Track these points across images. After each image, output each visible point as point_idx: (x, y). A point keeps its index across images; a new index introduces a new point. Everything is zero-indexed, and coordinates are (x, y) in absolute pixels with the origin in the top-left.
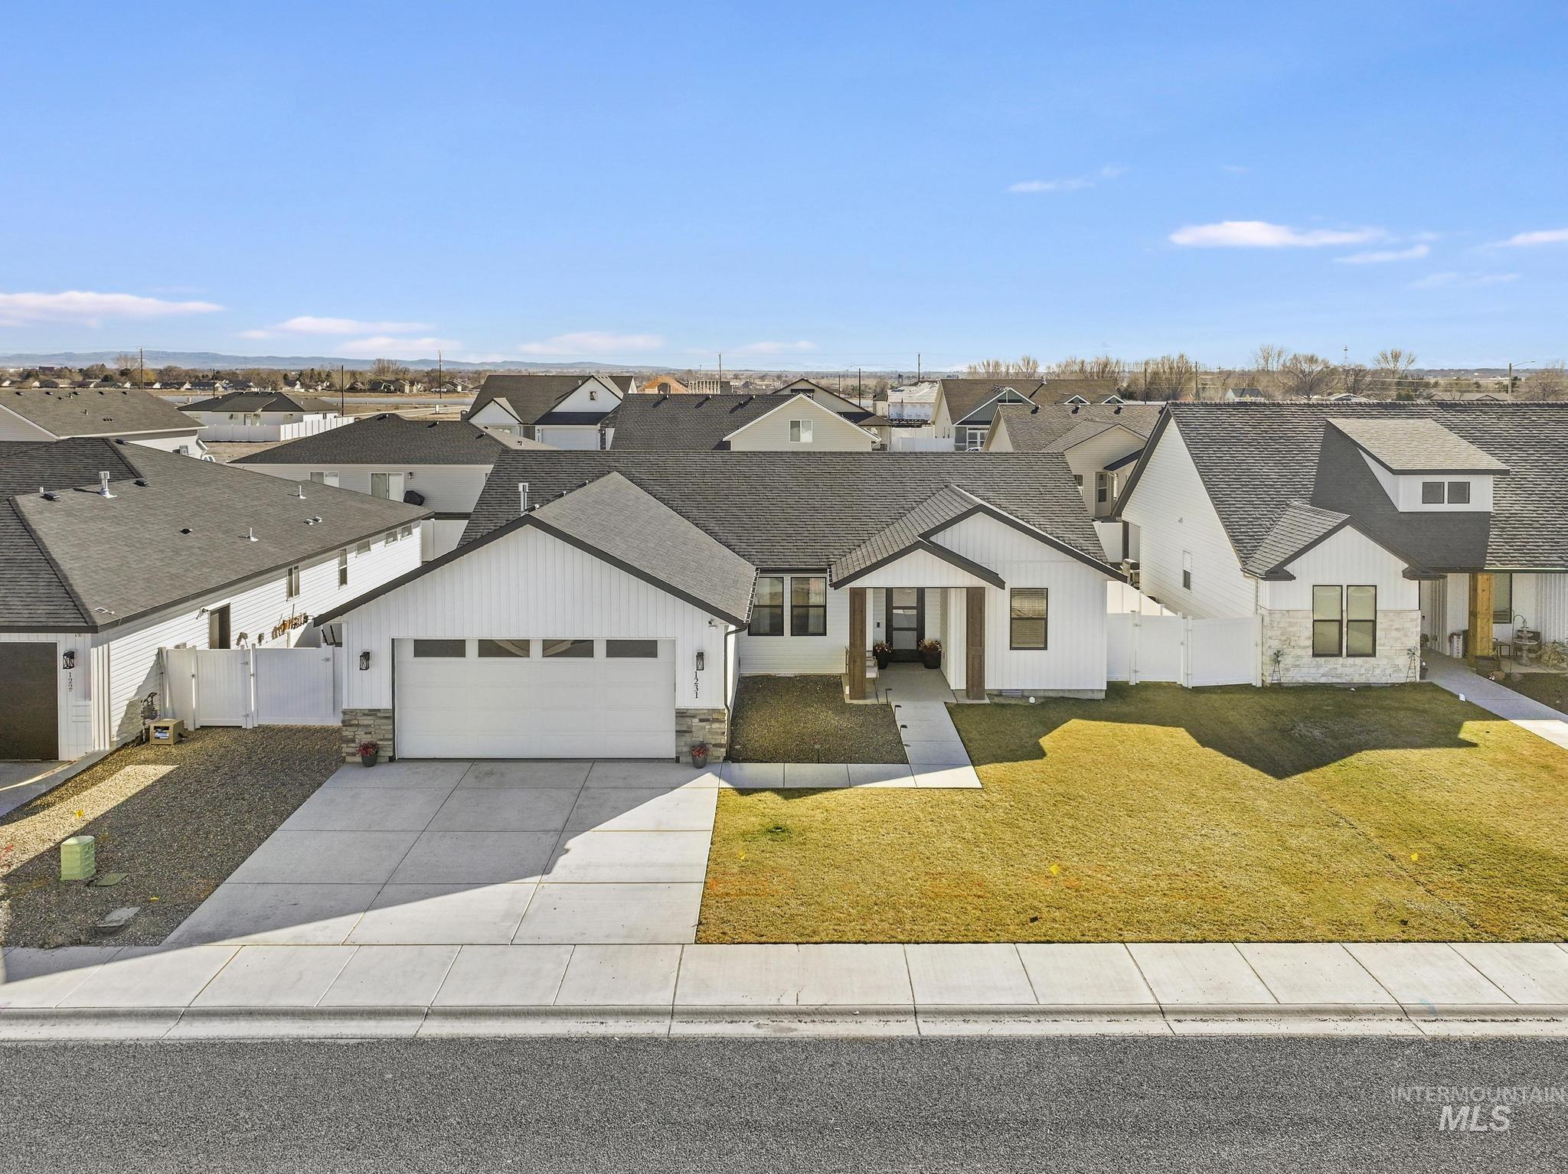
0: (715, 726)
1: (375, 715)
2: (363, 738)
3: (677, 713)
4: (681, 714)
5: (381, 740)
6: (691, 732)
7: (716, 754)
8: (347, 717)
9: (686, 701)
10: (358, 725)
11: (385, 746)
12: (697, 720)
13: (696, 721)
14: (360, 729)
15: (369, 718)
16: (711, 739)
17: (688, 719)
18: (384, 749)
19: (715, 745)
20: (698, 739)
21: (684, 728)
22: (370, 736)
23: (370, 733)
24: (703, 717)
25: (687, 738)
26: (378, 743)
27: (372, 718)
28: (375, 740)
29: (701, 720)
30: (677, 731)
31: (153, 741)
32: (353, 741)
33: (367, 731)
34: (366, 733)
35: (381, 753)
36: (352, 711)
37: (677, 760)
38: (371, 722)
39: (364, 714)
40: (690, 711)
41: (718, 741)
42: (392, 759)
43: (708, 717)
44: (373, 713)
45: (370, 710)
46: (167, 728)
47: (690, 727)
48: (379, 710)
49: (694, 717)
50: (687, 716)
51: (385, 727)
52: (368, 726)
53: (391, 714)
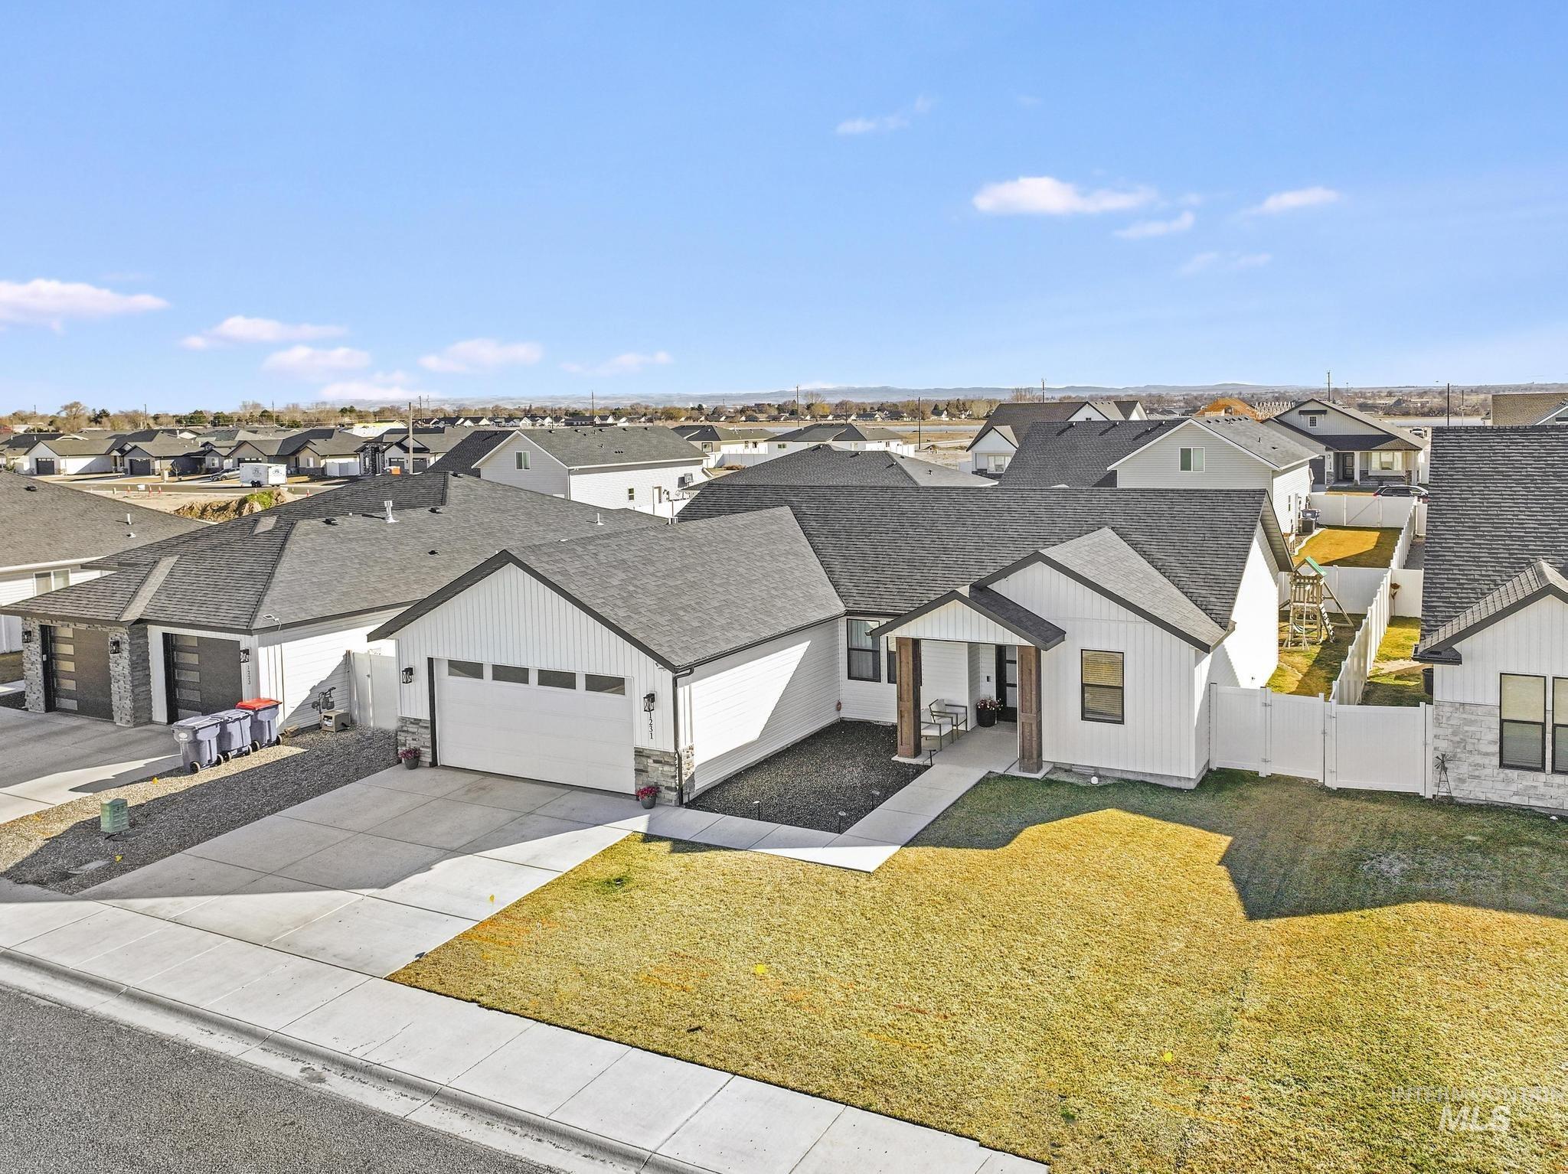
0: (666, 768)
1: (418, 724)
2: (412, 744)
3: (636, 752)
4: (639, 753)
5: (424, 747)
6: (647, 772)
7: (667, 796)
8: (401, 723)
9: (643, 742)
10: (407, 732)
11: (426, 752)
12: (651, 761)
13: (650, 761)
14: (409, 735)
15: (414, 726)
16: (664, 782)
17: (644, 759)
18: (426, 755)
19: (668, 788)
20: (652, 780)
21: (642, 767)
22: (414, 742)
23: (415, 740)
24: (656, 758)
25: (644, 777)
26: (421, 749)
27: (417, 726)
28: (420, 746)
29: (655, 762)
30: (636, 770)
31: (324, 728)
32: (405, 745)
33: (413, 737)
34: (413, 739)
35: (423, 759)
36: (403, 718)
37: (638, 798)
38: (416, 730)
39: (411, 723)
40: (646, 752)
41: (669, 785)
42: (434, 764)
43: (661, 759)
44: (417, 722)
45: (415, 719)
46: (331, 718)
47: (646, 766)
48: (424, 721)
49: (649, 757)
50: (643, 756)
51: (425, 736)
52: (414, 733)
53: (429, 725)
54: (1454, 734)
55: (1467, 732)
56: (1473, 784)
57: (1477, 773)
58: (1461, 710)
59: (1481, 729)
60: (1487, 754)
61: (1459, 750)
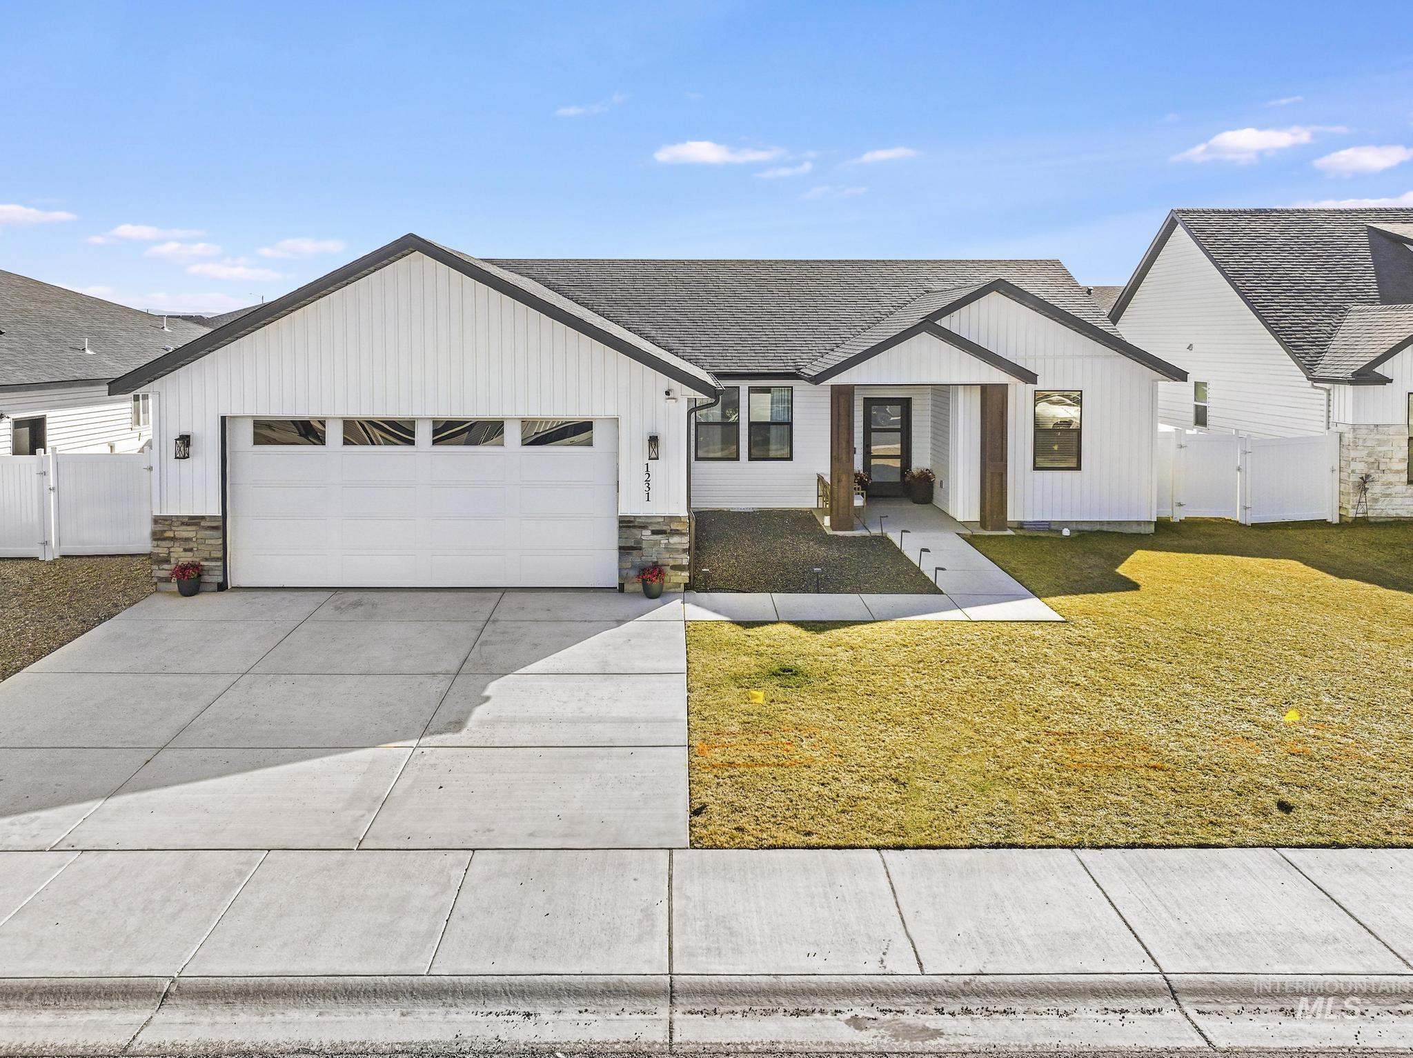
0: (675, 540)
1: (196, 524)
2: (181, 557)
3: (620, 522)
4: (627, 524)
5: (206, 560)
6: (641, 548)
7: (675, 579)
8: (159, 528)
9: (632, 507)
10: (173, 539)
11: (211, 569)
12: (649, 532)
13: (647, 533)
14: (177, 544)
15: (189, 528)
16: (668, 559)
17: (636, 531)
18: (210, 573)
19: (675, 568)
20: (649, 559)
21: (631, 543)
22: (190, 554)
23: (191, 550)
24: (657, 527)
25: (635, 558)
26: (202, 563)
27: (193, 528)
28: (197, 560)
29: (654, 532)
30: (620, 548)
32: (167, 561)
33: (187, 547)
34: (185, 550)
35: (206, 578)
36: (165, 518)
37: (621, 589)
38: (191, 534)
39: (183, 524)
40: (638, 520)
41: (678, 562)
42: (222, 587)
43: (664, 528)
44: (194, 521)
45: (190, 517)
47: (639, 541)
48: (203, 518)
49: (644, 527)
50: (634, 527)
51: (212, 542)
52: (187, 540)
53: (220, 524)
54: (1369, 455)
55: (1380, 452)
56: (1386, 503)
57: (1388, 491)
58: (1375, 431)
59: (1391, 448)
60: (1398, 472)
61: (1372, 471)
